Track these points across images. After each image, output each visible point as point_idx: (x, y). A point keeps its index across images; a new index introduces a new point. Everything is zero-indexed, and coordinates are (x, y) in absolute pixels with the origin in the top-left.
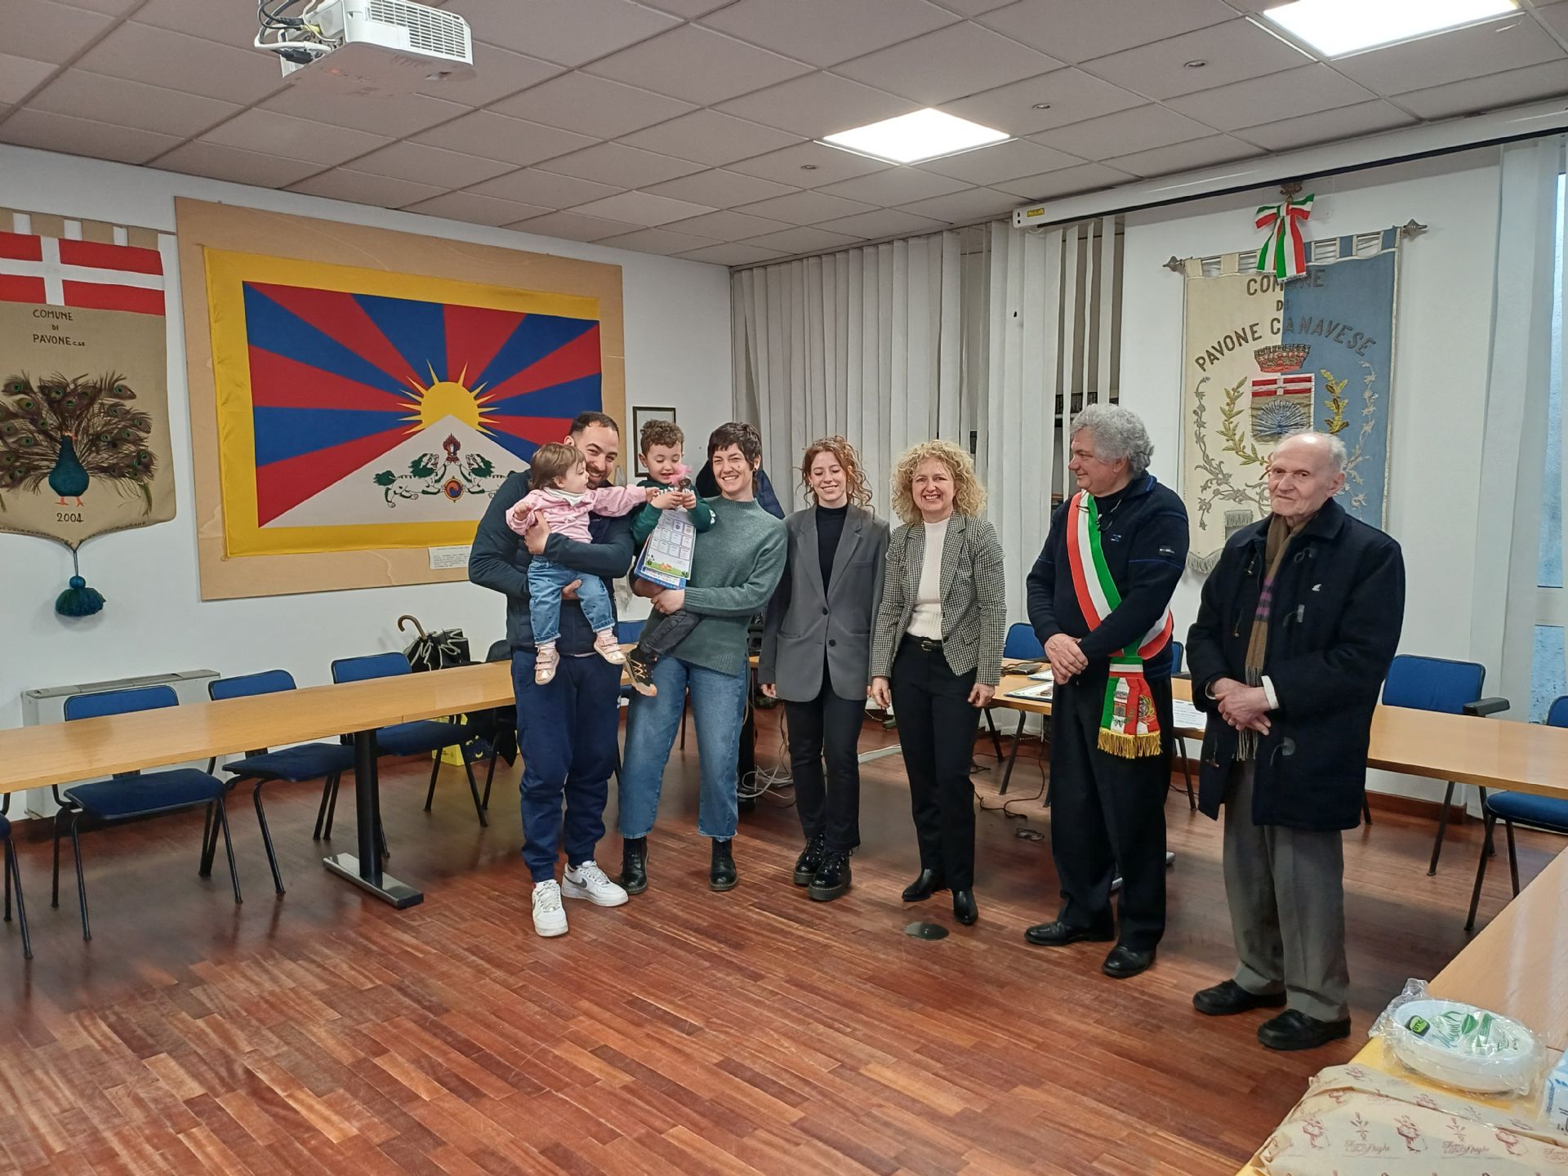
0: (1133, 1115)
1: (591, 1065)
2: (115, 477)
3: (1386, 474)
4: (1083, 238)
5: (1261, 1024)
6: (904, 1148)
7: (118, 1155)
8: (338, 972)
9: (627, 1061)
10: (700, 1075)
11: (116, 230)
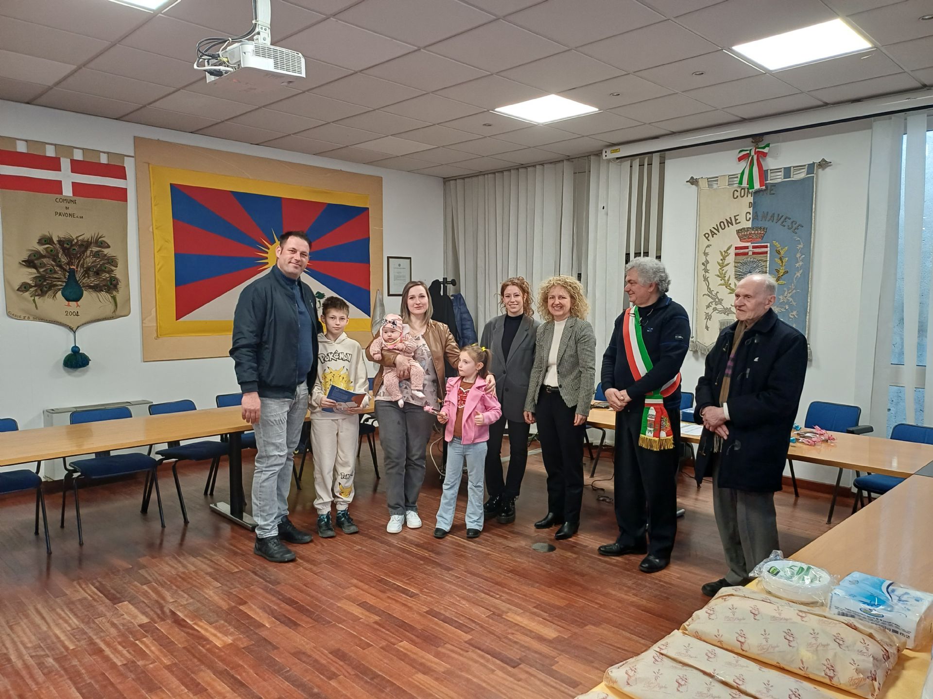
1: (357, 611)
2: (97, 291)
3: (809, 300)
4: (641, 165)
6: (525, 654)
7: (104, 651)
8: (219, 563)
9: (377, 609)
10: (416, 617)
11: (102, 155)
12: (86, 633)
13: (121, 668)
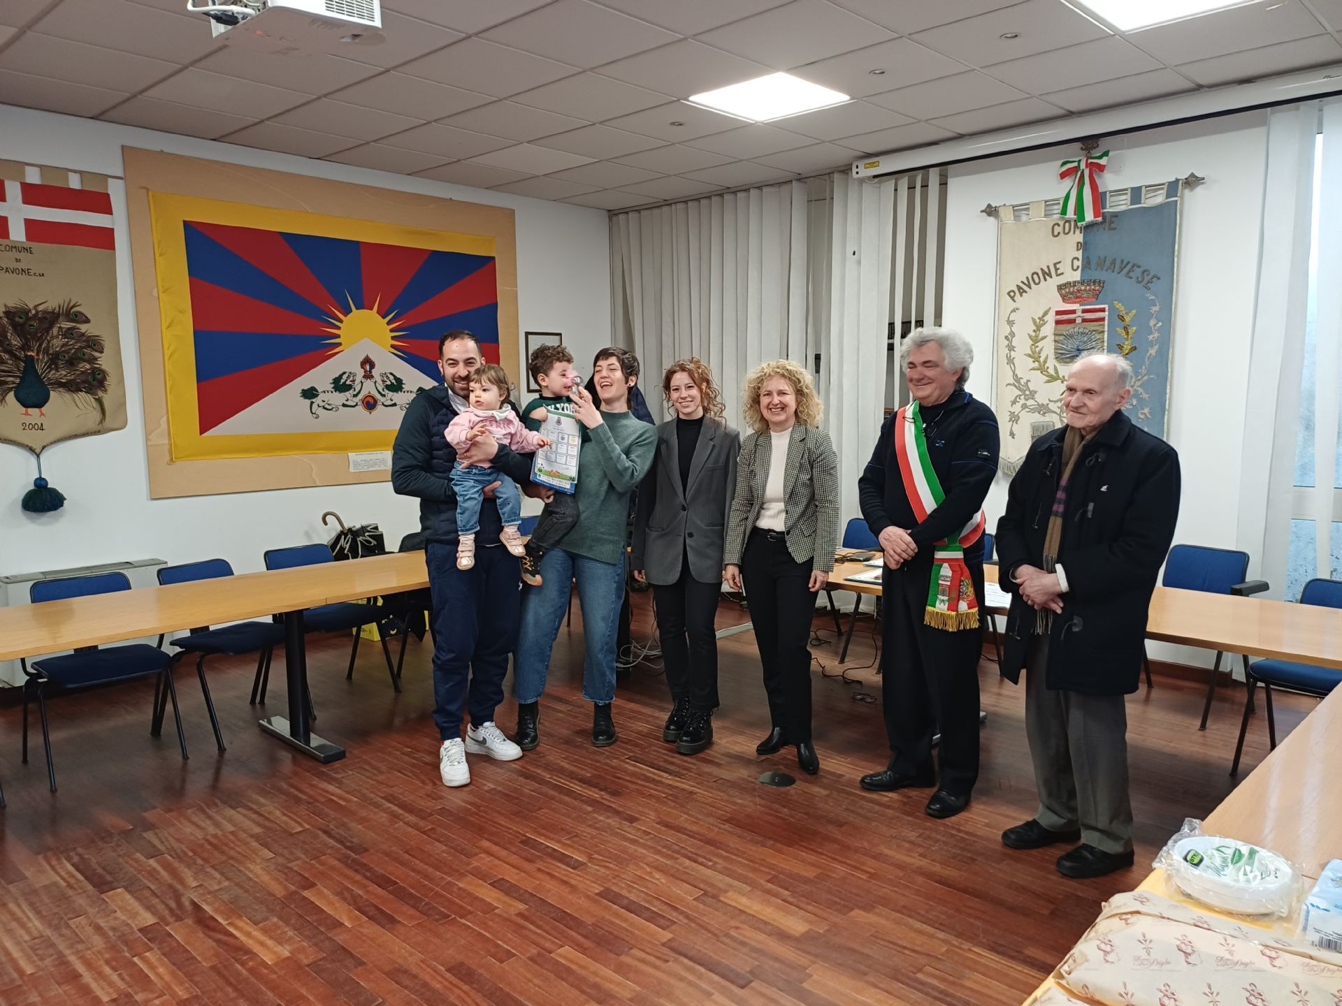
0: (950, 934)
1: (489, 895)
2: (72, 391)
3: (1168, 391)
4: (912, 188)
5: (1059, 856)
6: (758, 963)
7: (81, 976)
8: (271, 818)
9: (522, 892)
10: (583, 902)
11: (71, 175)
12: (53, 945)
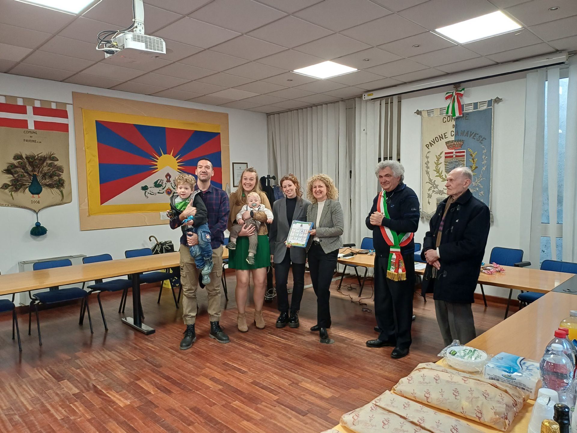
1: (208, 383)
2: (51, 188)
3: (491, 185)
4: (387, 103)
6: (311, 408)
7: (50, 410)
8: (125, 355)
9: (221, 382)
10: (245, 386)
11: (52, 103)
12: (40, 400)
13: (60, 421)
